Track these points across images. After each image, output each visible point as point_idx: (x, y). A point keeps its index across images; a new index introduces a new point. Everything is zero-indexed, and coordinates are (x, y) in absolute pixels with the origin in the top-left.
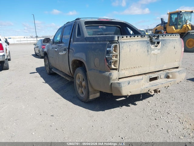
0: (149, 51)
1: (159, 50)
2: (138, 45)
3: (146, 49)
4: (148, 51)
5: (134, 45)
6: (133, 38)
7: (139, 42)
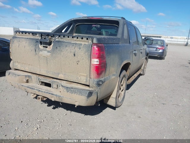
0: (37, 50)
1: (49, 52)
2: (26, 42)
3: (33, 48)
4: (35, 50)
5: (23, 41)
6: (25, 34)
7: (28, 39)
